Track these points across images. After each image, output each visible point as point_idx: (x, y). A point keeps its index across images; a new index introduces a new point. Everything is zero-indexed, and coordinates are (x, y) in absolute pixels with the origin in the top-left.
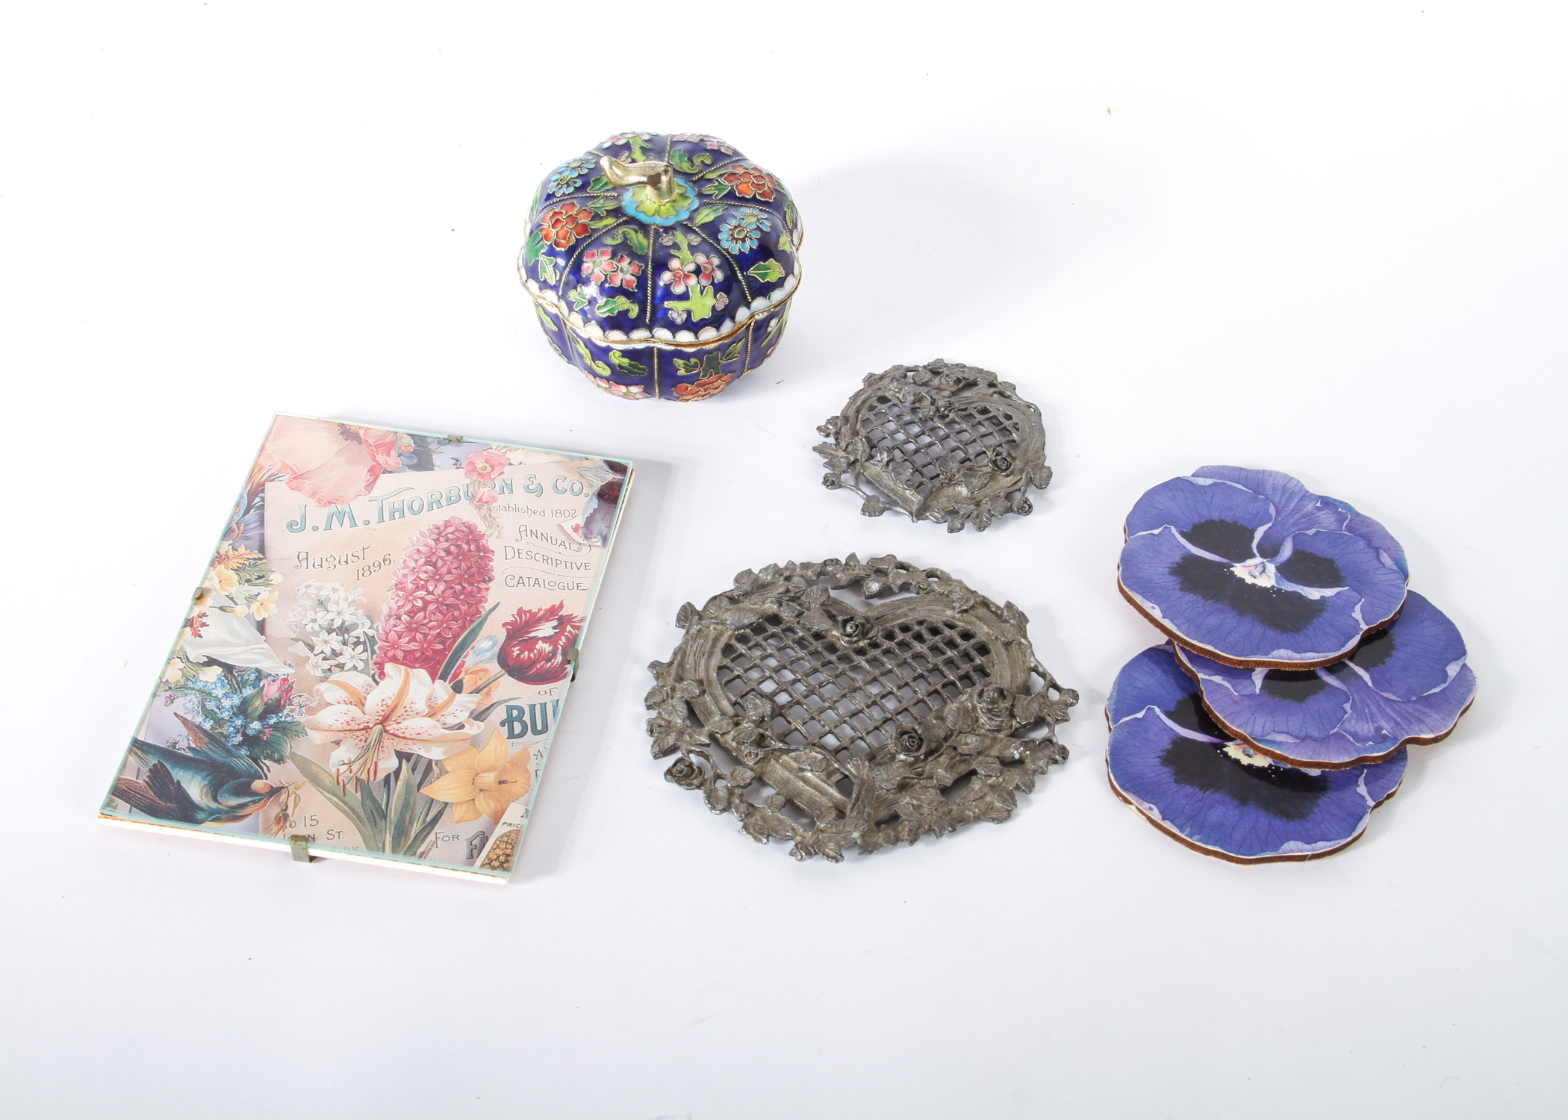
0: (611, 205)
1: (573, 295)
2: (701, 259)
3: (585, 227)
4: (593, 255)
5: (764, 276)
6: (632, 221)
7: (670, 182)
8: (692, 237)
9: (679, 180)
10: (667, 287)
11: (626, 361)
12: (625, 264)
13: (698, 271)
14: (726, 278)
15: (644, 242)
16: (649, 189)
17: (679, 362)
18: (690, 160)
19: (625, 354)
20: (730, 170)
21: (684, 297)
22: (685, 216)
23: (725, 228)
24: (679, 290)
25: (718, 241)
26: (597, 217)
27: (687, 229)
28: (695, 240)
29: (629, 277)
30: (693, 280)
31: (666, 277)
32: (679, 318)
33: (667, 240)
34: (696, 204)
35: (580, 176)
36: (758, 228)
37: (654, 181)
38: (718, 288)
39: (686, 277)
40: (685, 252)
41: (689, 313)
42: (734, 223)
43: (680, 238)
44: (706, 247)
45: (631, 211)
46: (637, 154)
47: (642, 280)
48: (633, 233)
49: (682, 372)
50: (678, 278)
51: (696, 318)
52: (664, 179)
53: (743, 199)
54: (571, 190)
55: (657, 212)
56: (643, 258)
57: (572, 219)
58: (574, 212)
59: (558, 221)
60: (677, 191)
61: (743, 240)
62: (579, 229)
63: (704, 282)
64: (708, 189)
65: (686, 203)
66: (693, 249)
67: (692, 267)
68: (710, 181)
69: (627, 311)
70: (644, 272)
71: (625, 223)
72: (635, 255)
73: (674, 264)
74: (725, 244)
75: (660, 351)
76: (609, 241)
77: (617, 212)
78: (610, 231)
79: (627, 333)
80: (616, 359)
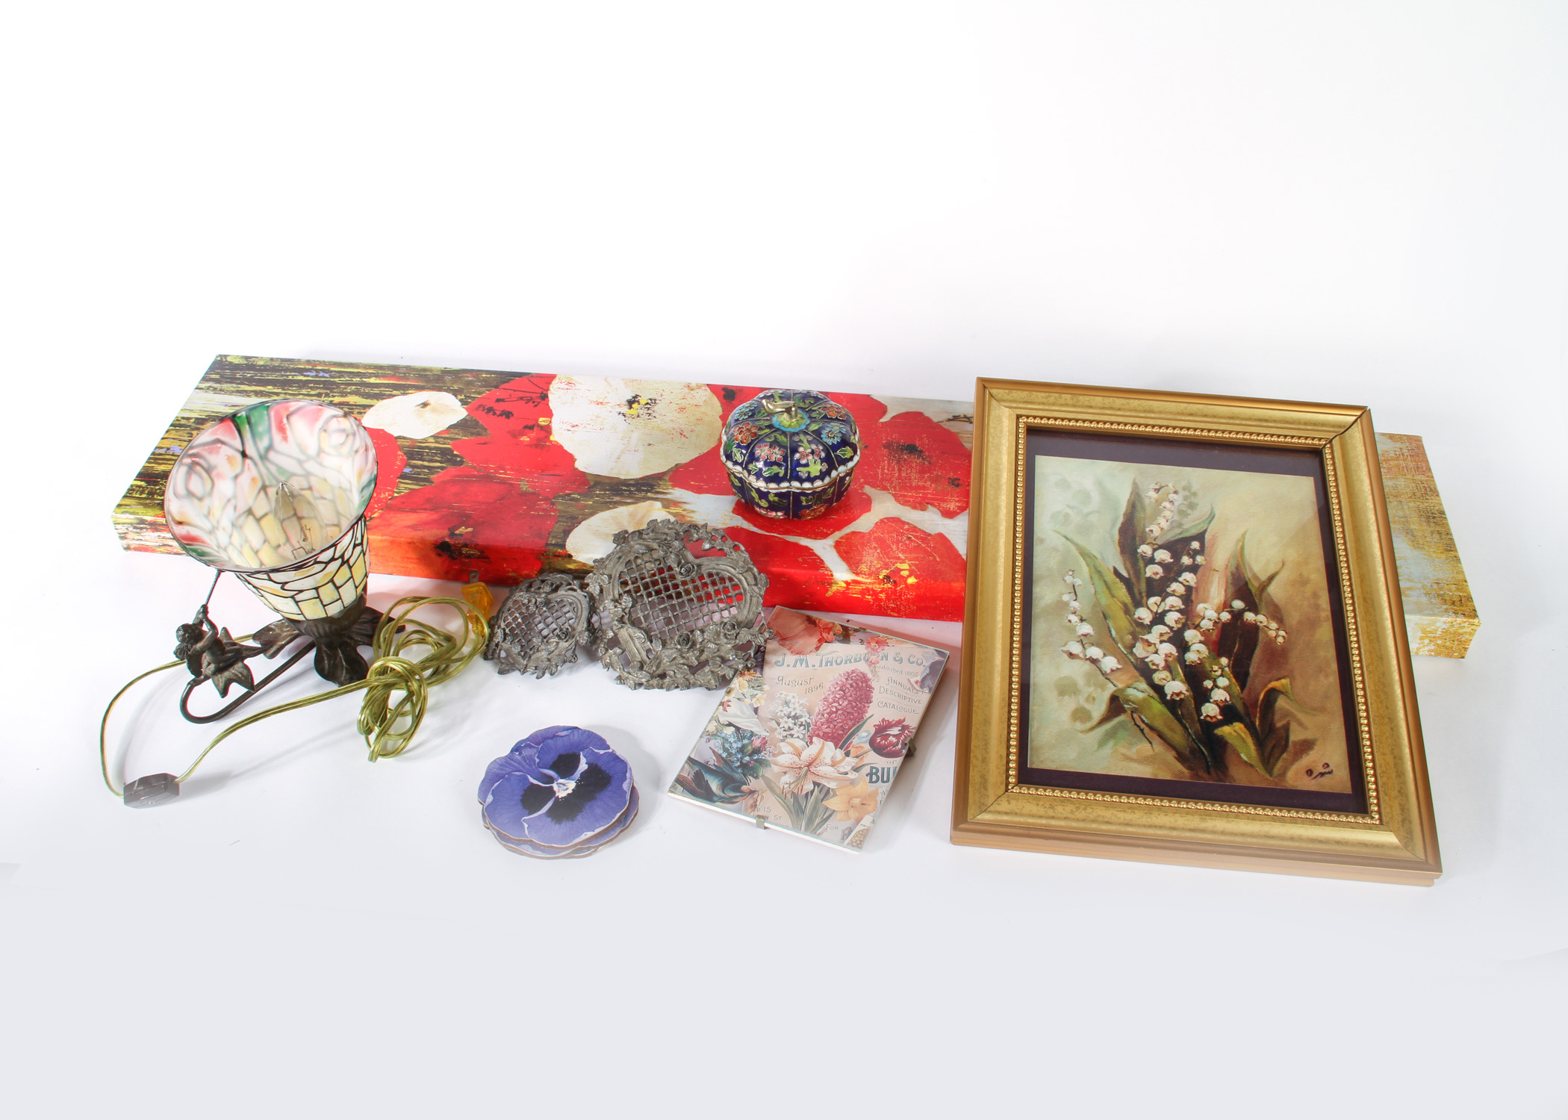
0: (767, 423)
1: (751, 467)
2: (814, 447)
3: (755, 434)
4: (760, 447)
5: (844, 455)
6: (778, 430)
7: (796, 411)
8: (808, 437)
9: (799, 411)
10: (798, 460)
11: (776, 499)
12: (777, 450)
13: (813, 452)
14: (826, 455)
15: (785, 440)
16: (785, 415)
17: (803, 498)
18: (804, 402)
19: (776, 495)
20: (824, 405)
21: (807, 465)
22: (803, 427)
23: (824, 432)
24: (803, 462)
25: (821, 438)
26: (761, 429)
27: (806, 433)
28: (810, 438)
29: (779, 456)
30: (810, 457)
31: (797, 456)
32: (805, 476)
33: (796, 439)
34: (808, 422)
35: (750, 410)
36: (840, 432)
37: (788, 410)
38: (823, 461)
39: (807, 455)
40: (806, 443)
41: (809, 473)
42: (828, 429)
43: (802, 437)
44: (815, 441)
45: (777, 426)
46: (777, 399)
47: (785, 459)
48: (779, 436)
49: (804, 504)
50: (804, 456)
51: (812, 475)
52: (793, 409)
53: (832, 419)
54: (747, 417)
55: (790, 425)
56: (785, 447)
57: (748, 430)
58: (749, 427)
59: (741, 431)
60: (799, 416)
61: (834, 438)
62: (753, 435)
63: (816, 458)
64: (814, 415)
65: (804, 421)
66: (809, 442)
67: (810, 451)
68: (814, 411)
69: (779, 473)
70: (786, 454)
71: (774, 431)
72: (781, 446)
73: (801, 449)
74: (825, 440)
75: (793, 492)
76: (768, 440)
77: (770, 427)
78: (767, 435)
79: (778, 484)
80: (771, 498)
